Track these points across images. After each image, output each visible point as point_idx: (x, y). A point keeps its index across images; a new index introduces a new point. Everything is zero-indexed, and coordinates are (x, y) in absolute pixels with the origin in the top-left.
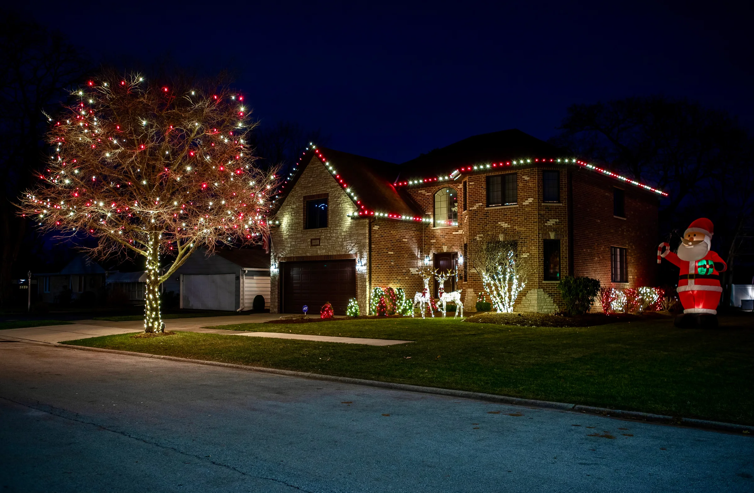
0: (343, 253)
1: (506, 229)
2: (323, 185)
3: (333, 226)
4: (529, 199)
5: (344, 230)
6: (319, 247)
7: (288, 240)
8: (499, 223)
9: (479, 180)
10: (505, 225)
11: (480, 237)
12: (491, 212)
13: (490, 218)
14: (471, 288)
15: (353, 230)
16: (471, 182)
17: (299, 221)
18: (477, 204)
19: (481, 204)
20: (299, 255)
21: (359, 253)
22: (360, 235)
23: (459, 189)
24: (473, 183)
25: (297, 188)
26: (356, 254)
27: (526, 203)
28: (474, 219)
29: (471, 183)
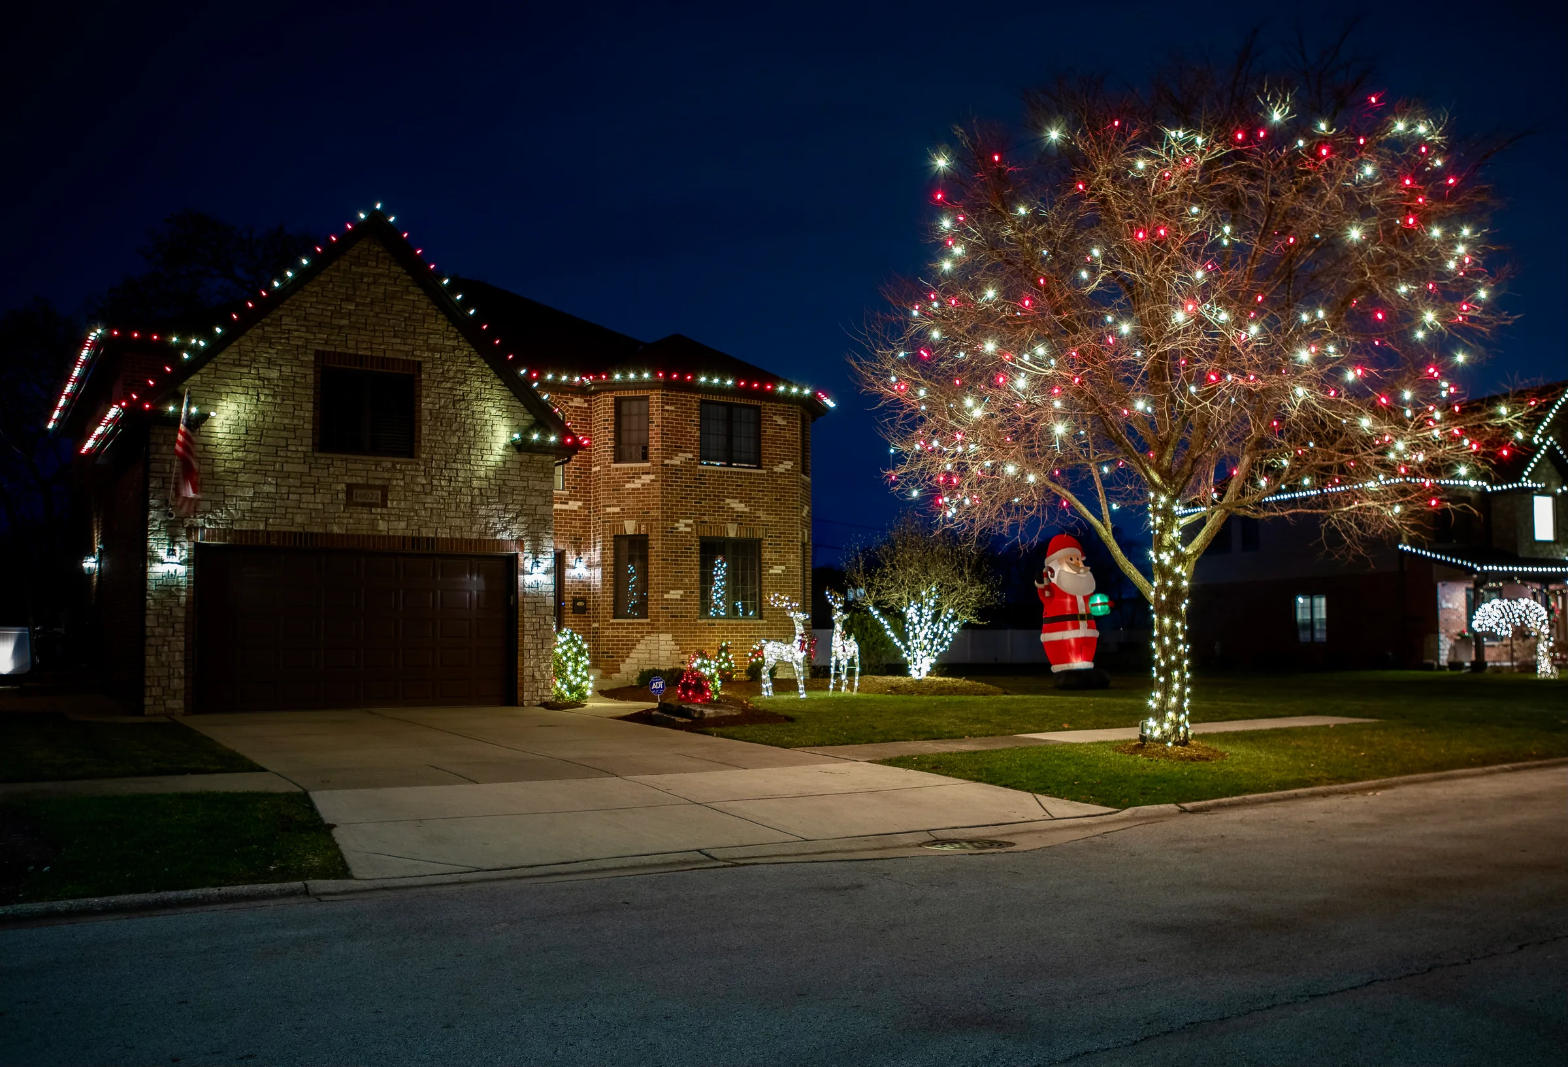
0: (475, 536)
1: (740, 515)
2: (399, 334)
3: (435, 457)
4: (785, 462)
5: (482, 473)
6: (385, 511)
7: (242, 478)
8: (728, 501)
9: (686, 405)
10: (738, 506)
11: (686, 525)
12: (710, 476)
13: (708, 488)
14: (666, 633)
15: (510, 477)
16: (667, 404)
17: (296, 422)
18: (680, 454)
19: (690, 456)
20: (293, 529)
21: (530, 540)
22: (534, 493)
23: (571, 407)
24: (673, 408)
25: (285, 320)
26: (520, 542)
27: (780, 469)
28: (672, 486)
29: (667, 408)
